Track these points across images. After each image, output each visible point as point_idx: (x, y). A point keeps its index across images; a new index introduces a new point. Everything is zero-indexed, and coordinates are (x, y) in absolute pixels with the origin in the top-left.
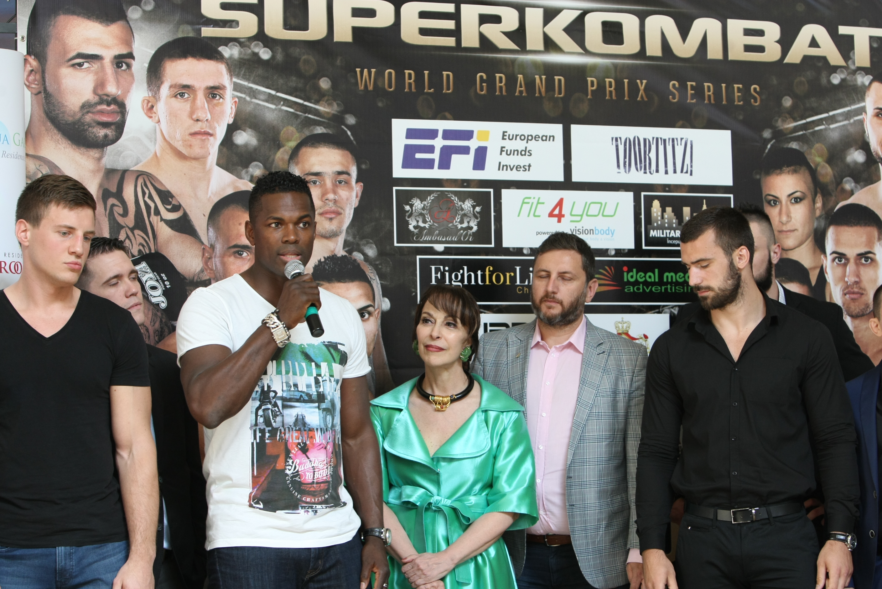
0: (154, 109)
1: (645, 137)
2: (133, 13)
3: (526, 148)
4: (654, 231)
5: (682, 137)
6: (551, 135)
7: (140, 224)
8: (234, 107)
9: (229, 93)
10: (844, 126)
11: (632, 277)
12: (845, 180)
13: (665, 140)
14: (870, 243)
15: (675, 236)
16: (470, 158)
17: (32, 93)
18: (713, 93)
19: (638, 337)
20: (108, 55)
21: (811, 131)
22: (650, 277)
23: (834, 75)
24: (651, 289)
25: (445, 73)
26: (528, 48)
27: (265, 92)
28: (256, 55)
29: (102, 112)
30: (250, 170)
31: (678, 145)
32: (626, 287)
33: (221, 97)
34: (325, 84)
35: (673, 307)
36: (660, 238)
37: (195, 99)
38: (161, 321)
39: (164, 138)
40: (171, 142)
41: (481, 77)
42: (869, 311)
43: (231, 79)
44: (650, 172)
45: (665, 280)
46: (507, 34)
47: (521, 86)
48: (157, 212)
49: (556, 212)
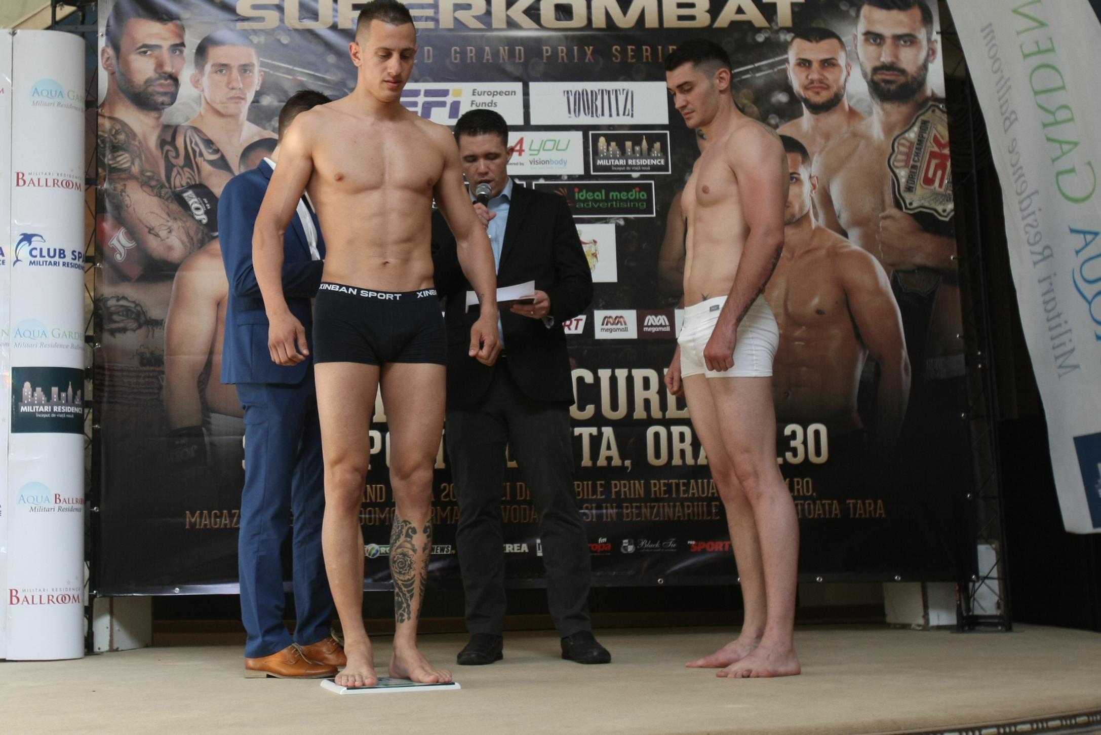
0: (200, 81)
1: (592, 89)
2: (184, 14)
3: (492, 101)
4: (600, 161)
5: (624, 88)
6: (513, 90)
7: (188, 162)
8: (260, 78)
9: (257, 69)
10: (768, 74)
11: (582, 196)
12: (770, 117)
13: (609, 92)
14: (796, 166)
15: (618, 164)
16: (446, 110)
17: (108, 74)
18: (651, 54)
19: (588, 242)
20: (166, 44)
21: (738, 79)
22: (598, 196)
23: (759, 35)
24: (599, 205)
25: (426, 48)
26: (494, 26)
27: (284, 67)
28: (279, 40)
29: (161, 85)
30: (273, 123)
31: (620, 94)
32: (578, 204)
33: (250, 72)
34: (331, 59)
35: (618, 218)
36: (606, 166)
37: (230, 74)
38: (203, 233)
39: (208, 103)
40: (213, 105)
41: (455, 50)
42: (795, 220)
43: (259, 59)
44: (597, 116)
45: (611, 198)
46: (477, 18)
47: (488, 55)
48: (201, 155)
49: (518, 148)
